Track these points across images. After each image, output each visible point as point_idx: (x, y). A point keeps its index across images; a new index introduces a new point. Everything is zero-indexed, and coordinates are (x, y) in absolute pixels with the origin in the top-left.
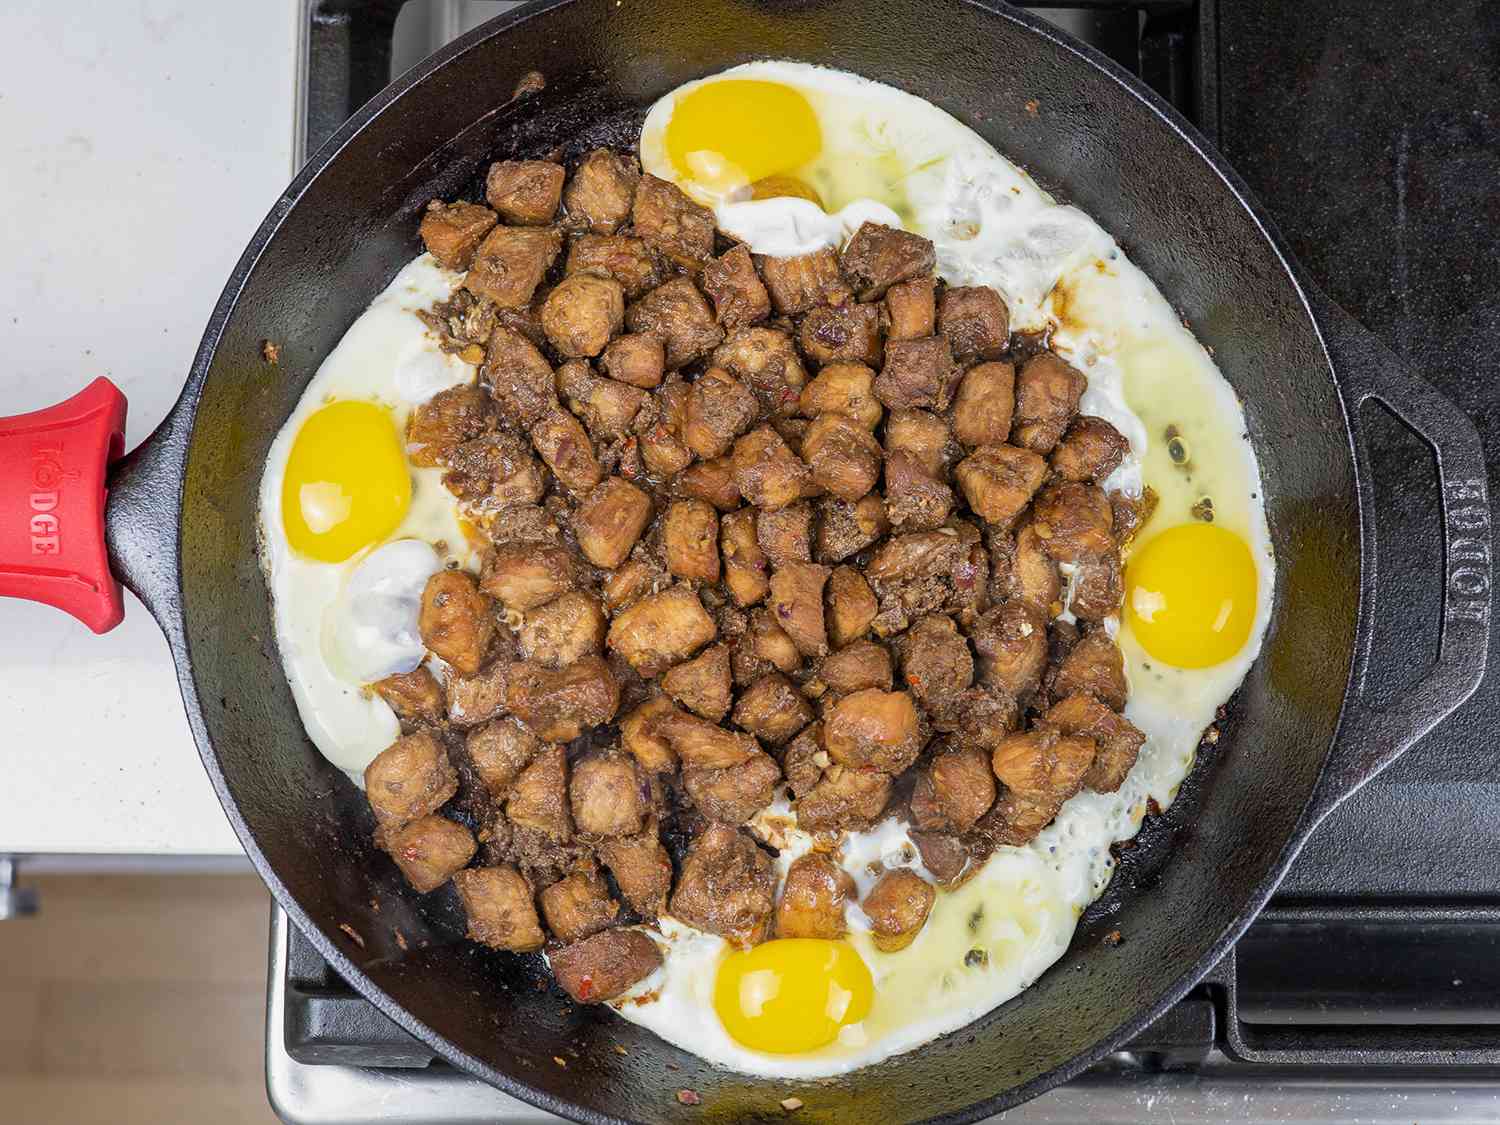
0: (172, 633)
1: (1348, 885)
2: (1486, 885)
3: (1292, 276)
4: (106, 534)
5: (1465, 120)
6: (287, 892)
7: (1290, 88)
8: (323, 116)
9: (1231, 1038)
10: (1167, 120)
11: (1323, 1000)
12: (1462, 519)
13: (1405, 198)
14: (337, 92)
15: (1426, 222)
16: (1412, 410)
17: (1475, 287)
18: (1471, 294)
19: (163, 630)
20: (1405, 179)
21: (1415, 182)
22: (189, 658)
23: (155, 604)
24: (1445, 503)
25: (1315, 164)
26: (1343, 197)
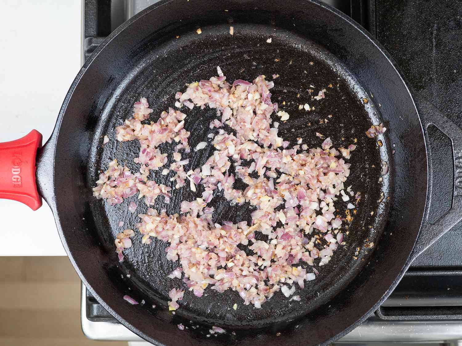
2: (458, 263)
3: (406, 86)
5: (455, 20)
6: (92, 288)
7: (399, 10)
9: (378, 312)
12: (460, 163)
13: (436, 45)
15: (442, 53)
16: (444, 128)
17: (458, 74)
18: (456, 76)
19: (50, 207)
20: (436, 39)
21: (439, 40)
22: (59, 216)
23: (47, 199)
24: (454, 158)
25: (407, 35)
26: (416, 45)
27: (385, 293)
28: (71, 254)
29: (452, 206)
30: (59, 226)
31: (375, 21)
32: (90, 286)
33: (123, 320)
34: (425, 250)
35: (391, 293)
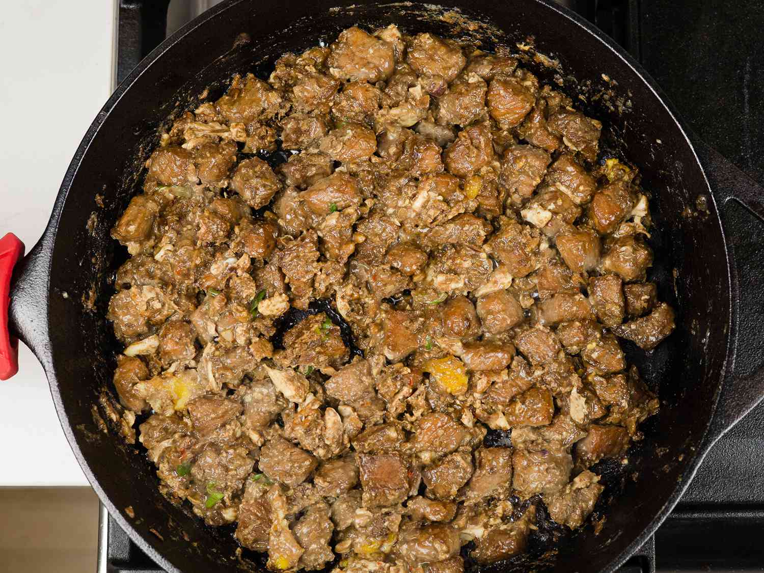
0: (46, 364)
8: (126, 61)
13: (750, 100)
14: (134, 47)
20: (749, 89)
21: (754, 91)
23: (36, 348)
25: (696, 81)
26: (712, 100)
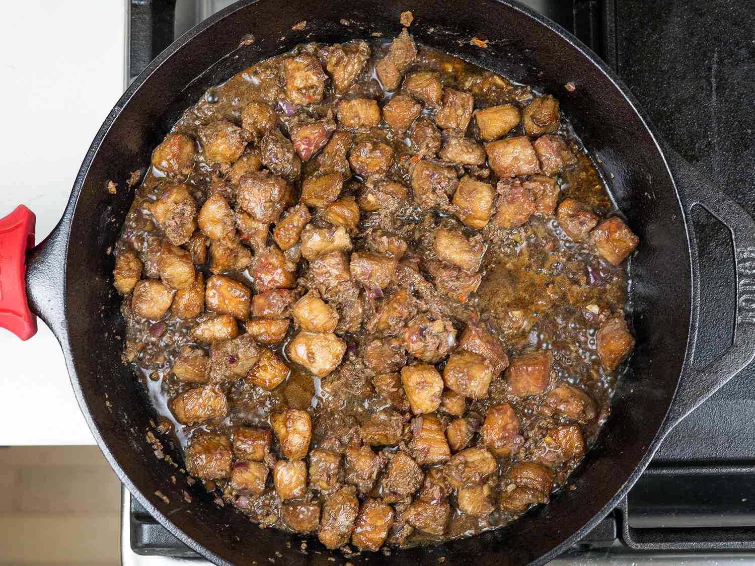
0: (62, 340)
1: (687, 455)
4: (26, 289)
6: (126, 476)
7: (654, 30)
8: (139, 54)
9: (625, 537)
10: (587, 56)
11: (673, 511)
12: (745, 269)
13: (718, 88)
14: (145, 41)
15: (727, 101)
16: (718, 210)
17: (753, 136)
18: (751, 140)
19: (58, 338)
20: (716, 78)
21: (721, 80)
22: (72, 354)
23: (53, 325)
24: (736, 260)
25: (668, 71)
26: (683, 89)
27: (621, 487)
28: (91, 419)
29: (733, 341)
30: (73, 371)
31: (615, 48)
32: (123, 473)
33: (178, 530)
34: (688, 414)
35: (631, 487)
